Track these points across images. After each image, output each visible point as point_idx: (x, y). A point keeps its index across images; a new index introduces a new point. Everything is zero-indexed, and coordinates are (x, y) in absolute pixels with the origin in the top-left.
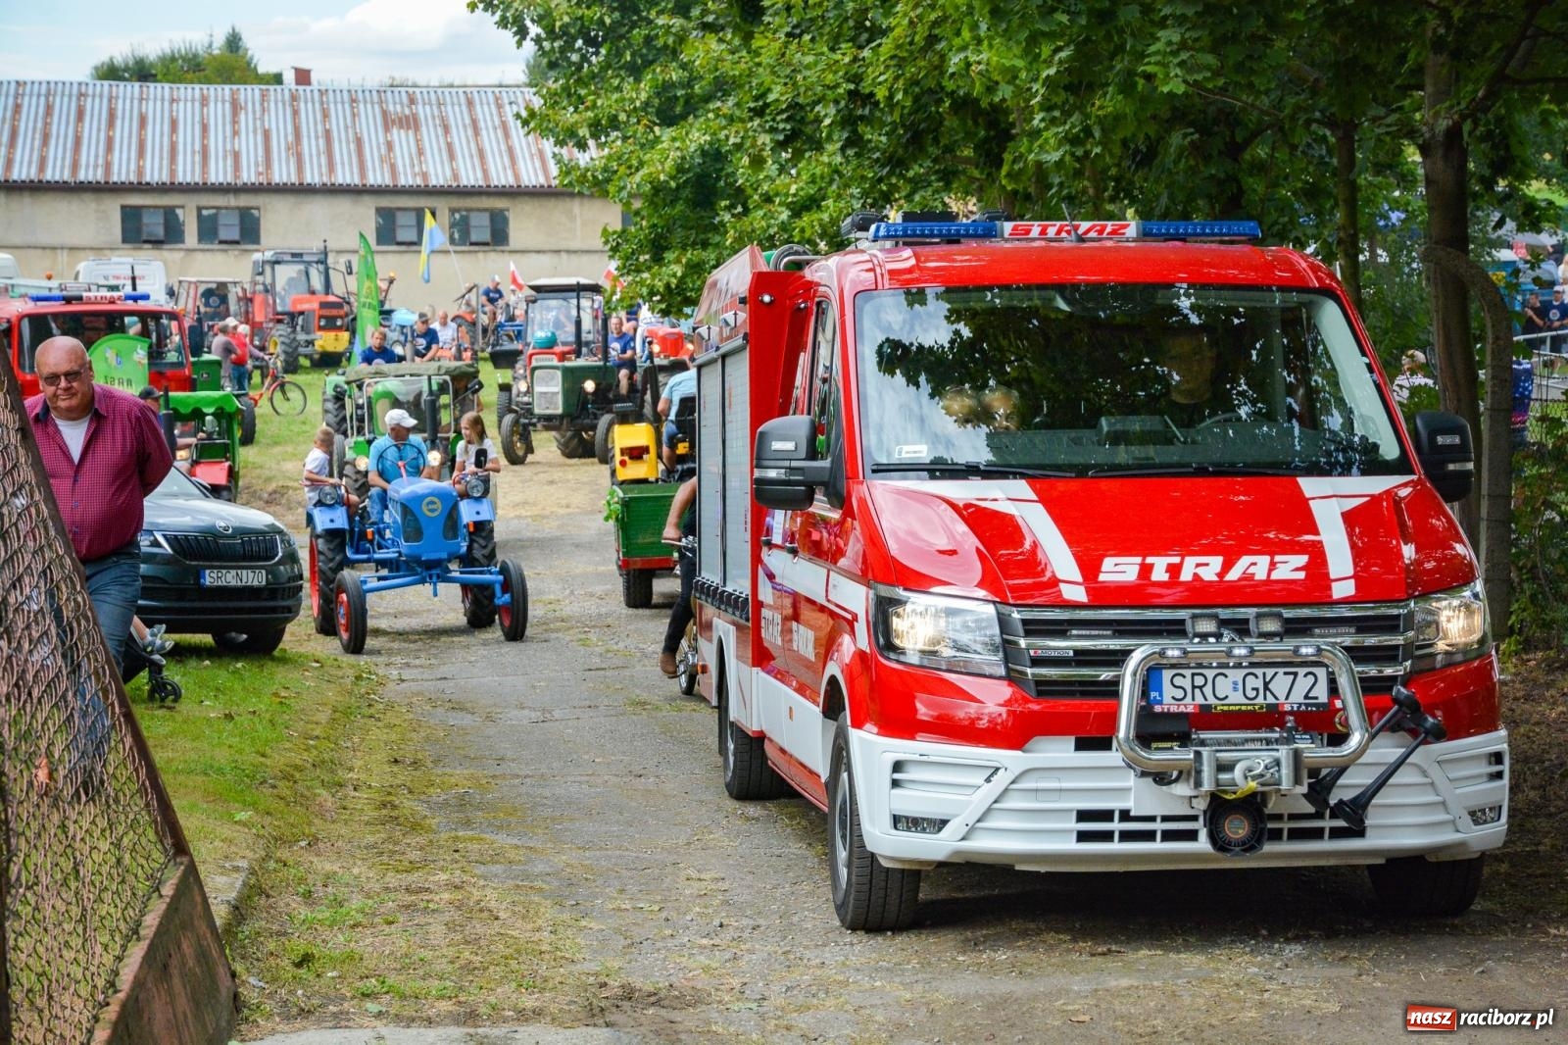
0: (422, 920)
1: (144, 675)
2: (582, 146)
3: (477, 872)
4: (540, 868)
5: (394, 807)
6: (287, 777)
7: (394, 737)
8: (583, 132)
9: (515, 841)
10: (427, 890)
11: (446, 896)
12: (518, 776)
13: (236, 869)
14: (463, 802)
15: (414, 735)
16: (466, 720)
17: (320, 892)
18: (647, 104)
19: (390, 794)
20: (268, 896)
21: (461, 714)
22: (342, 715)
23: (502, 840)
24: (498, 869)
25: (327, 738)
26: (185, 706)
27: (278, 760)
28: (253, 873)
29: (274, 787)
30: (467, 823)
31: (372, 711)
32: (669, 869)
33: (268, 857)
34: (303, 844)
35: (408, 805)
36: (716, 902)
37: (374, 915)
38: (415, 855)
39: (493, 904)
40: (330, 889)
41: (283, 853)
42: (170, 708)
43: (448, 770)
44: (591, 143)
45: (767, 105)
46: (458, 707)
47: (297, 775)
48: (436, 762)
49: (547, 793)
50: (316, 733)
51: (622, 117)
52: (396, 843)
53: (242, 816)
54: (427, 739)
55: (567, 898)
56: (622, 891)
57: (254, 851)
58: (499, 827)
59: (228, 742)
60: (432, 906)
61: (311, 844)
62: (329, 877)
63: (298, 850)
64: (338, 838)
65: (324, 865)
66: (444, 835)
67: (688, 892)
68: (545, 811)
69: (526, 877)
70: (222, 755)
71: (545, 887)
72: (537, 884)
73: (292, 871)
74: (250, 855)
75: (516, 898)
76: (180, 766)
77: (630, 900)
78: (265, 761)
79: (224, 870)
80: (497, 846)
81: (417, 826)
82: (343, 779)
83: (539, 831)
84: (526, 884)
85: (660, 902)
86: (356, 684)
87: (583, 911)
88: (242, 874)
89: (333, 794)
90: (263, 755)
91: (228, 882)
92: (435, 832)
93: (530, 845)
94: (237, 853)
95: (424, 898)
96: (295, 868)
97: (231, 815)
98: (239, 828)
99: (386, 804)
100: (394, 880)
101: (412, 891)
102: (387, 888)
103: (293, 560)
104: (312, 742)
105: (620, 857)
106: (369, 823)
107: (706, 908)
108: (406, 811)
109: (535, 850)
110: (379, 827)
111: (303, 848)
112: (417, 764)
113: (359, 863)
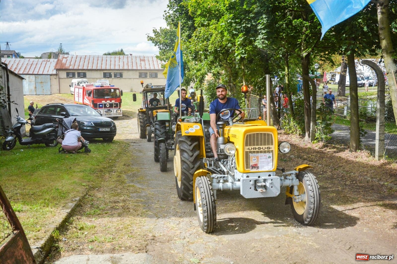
0: (113, 212)
1: (84, 148)
2: (165, 61)
3: (130, 196)
4: (143, 194)
6: (101, 171)
7: (127, 158)
8: (165, 59)
9: (140, 187)
10: (118, 202)
11: (121, 204)
12: (146, 168)
13: (76, 200)
14: (134, 175)
15: (130, 158)
16: (141, 154)
17: (95, 203)
19: (121, 173)
20: (82, 206)
22: (119, 154)
23: (138, 186)
24: (135, 194)
25: (114, 160)
26: (90, 154)
27: (101, 166)
28: (80, 200)
29: (97, 174)
30: (132, 181)
31: (125, 153)
32: (169, 194)
33: (87, 194)
34: (97, 189)
35: (124, 176)
36: (177, 204)
37: (104, 210)
38: (119, 191)
39: (130, 207)
40: (98, 202)
41: (91, 193)
42: (87, 154)
43: (134, 167)
44: (166, 61)
45: (191, 52)
46: (140, 152)
47: (103, 170)
48: (132, 164)
49: (150, 173)
50: (113, 159)
52: (116, 187)
53: (85, 184)
54: (132, 159)
55: (146, 203)
56: (158, 201)
57: (83, 194)
58: (138, 182)
59: (92, 163)
60: (117, 207)
61: (99, 189)
62: (98, 199)
63: (95, 191)
64: (106, 186)
65: (99, 195)
66: (127, 185)
67: (172, 201)
68: (148, 178)
69: (140, 197)
70: (89, 167)
71: (143, 200)
72: (142, 199)
73: (90, 198)
74: (81, 195)
75: (136, 204)
76: (79, 170)
77: (160, 204)
78: (98, 167)
79: (72, 201)
80: (136, 188)
81: (123, 182)
82: (113, 170)
83: (145, 183)
84: (139, 199)
85: (166, 204)
86: (125, 147)
87: (149, 208)
88: (76, 202)
89: (109, 174)
90: (98, 166)
91: (72, 205)
92: (126, 183)
93: (143, 188)
94: (78, 195)
95: (117, 205)
96: (92, 196)
97: (82, 184)
98: (83, 187)
99: (119, 176)
100: (112, 199)
101: (115, 202)
102: (110, 201)
103: (115, 126)
104: (110, 161)
105: (160, 191)
106: (114, 182)
107: (175, 206)
108: (122, 178)
109: (143, 189)
110: (115, 183)
111: (97, 190)
112: (128, 165)
113: (107, 193)
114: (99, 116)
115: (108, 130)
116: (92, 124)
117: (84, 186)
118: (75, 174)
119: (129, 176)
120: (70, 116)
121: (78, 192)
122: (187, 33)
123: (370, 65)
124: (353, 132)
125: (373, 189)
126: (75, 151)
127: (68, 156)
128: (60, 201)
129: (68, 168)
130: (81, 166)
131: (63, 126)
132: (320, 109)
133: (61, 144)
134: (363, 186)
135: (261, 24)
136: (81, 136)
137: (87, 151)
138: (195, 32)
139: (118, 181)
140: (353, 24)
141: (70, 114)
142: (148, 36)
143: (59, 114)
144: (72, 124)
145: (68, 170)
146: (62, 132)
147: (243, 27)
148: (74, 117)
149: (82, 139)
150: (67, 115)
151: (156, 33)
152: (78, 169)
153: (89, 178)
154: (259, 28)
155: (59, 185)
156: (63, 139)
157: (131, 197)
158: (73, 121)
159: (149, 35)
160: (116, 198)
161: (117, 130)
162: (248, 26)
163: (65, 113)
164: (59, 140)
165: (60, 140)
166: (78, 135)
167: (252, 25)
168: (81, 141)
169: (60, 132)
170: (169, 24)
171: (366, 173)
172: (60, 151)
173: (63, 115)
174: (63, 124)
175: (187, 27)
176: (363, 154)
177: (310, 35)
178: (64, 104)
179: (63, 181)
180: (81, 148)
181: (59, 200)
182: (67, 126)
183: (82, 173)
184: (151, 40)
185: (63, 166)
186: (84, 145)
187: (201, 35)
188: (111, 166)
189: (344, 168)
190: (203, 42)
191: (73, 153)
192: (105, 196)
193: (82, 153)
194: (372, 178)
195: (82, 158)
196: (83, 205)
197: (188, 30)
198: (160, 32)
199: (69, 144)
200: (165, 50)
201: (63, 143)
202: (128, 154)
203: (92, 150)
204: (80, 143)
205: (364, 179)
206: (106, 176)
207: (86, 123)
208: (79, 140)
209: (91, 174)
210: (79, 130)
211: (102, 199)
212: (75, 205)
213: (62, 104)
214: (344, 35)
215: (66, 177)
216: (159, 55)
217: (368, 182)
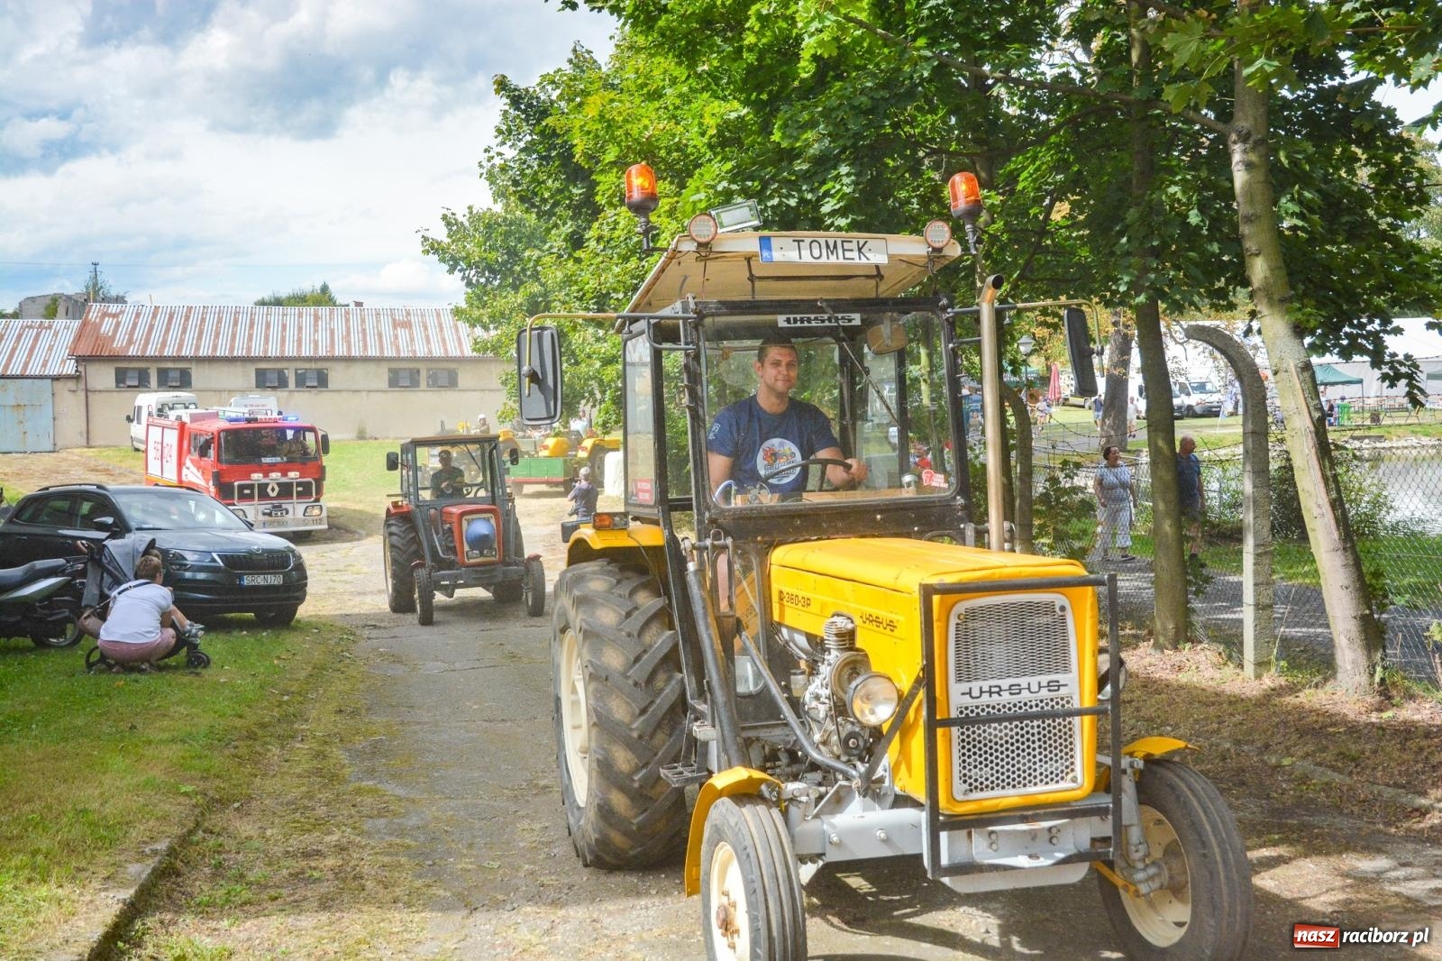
0: (301, 893)
1: (185, 649)
2: (486, 328)
3: (365, 827)
4: (414, 821)
5: (325, 757)
6: (252, 736)
7: (348, 687)
8: (486, 319)
9: (401, 792)
10: (318, 853)
11: (330, 862)
12: (419, 723)
13: (155, 852)
14: (375, 750)
15: (361, 686)
16: (399, 670)
17: (232, 859)
18: (521, 305)
19: (326, 743)
20: (178, 875)
21: (398, 665)
22: (318, 671)
23: (392, 789)
24: (381, 822)
25: (299, 694)
26: (207, 673)
27: (251, 718)
28: (172, 852)
29: (236, 747)
30: (371, 772)
31: (339, 666)
32: (510, 818)
33: (198, 824)
34: (236, 805)
35: (338, 754)
37: (266, 887)
38: (321, 811)
39: (366, 870)
40: (240, 857)
41: (215, 820)
42: (197, 674)
43: (374, 718)
44: (491, 326)
45: (584, 295)
46: (397, 660)
47: (260, 733)
48: (368, 709)
49: (436, 739)
50: (294, 689)
51: (507, 312)
52: (311, 798)
53: (189, 788)
54: (369, 689)
55: (426, 856)
56: (470, 846)
57: (184, 825)
58: (393, 777)
59: (217, 707)
60: (316, 874)
61: (244, 805)
62: (242, 844)
63: (230, 813)
64: (269, 795)
65: (246, 828)
66: (351, 787)
67: (521, 845)
68: (430, 758)
69: (402, 832)
70: (205, 721)
71: (413, 843)
72: (408, 841)
73: (212, 842)
74: (177, 831)
75: (387, 859)
76: (166, 736)
77: (476, 857)
78: (238, 723)
79: (142, 856)
80: (386, 798)
81: (334, 778)
82: (297, 730)
83: (421, 779)
84: (398, 841)
85: (499, 858)
86: (338, 644)
87: (437, 873)
88: (157, 859)
89: (283, 747)
90: (241, 717)
91: (139, 871)
92: (347, 782)
93: (412, 796)
94: (163, 832)
95: (313, 864)
96: (219, 834)
97: (178, 789)
98: (181, 799)
99: (320, 755)
100: (296, 842)
101: (307, 855)
102: (287, 852)
103: (300, 568)
104: (286, 698)
105: (476, 806)
106: (299, 776)
107: (534, 863)
108: (332, 761)
109: (413, 801)
110: (305, 780)
111: (237, 809)
112: (355, 713)
113: (277, 821)
114: (239, 530)
115: (275, 580)
116: (214, 560)
117: (186, 794)
118: (149, 752)
119: (356, 755)
120: (129, 530)
121: (164, 818)
122: (568, 228)
123: (1216, 343)
124: (1165, 576)
125: (1243, 783)
126: (151, 665)
127: (121, 681)
128: (93, 856)
129: (124, 726)
130: (172, 719)
131: (104, 569)
132: (1045, 497)
133: (96, 636)
134: (1209, 771)
135: (832, 196)
136: (173, 607)
137: (197, 661)
138: (596, 225)
139: (318, 772)
140: (1151, 201)
141: (133, 525)
142: (425, 239)
143: (88, 523)
144: (138, 562)
145: (123, 738)
146: (101, 591)
147: (773, 207)
148: (148, 537)
149: (178, 616)
150: (120, 528)
151: (454, 228)
152: (163, 730)
153: (206, 763)
154: (826, 209)
155: (88, 794)
156: (103, 615)
157: (369, 834)
158: (142, 548)
159: (427, 234)
160: (309, 840)
161: (310, 581)
162: (788, 206)
163: (110, 520)
164: (88, 621)
165: (91, 623)
166: (163, 603)
167: (802, 201)
168: (173, 626)
169: (91, 592)
170: (500, 194)
171: (1215, 726)
172: (90, 666)
173: (101, 527)
174: (104, 561)
175: (569, 207)
176: (1201, 657)
177: (1005, 237)
178: (109, 487)
179: (107, 780)
180: (173, 651)
181: (88, 853)
182: (119, 569)
183: (179, 746)
184: (436, 252)
185: (103, 720)
186: (183, 640)
187: (617, 233)
188: (288, 719)
189: (1138, 709)
190: (626, 259)
191: (141, 671)
192: (269, 832)
193: (176, 668)
194: (1238, 742)
195: (175, 689)
196: (184, 870)
197: (572, 218)
198: (467, 224)
199: (124, 635)
200: (485, 285)
201: (102, 632)
202: (352, 672)
203: (214, 658)
204: (171, 631)
205: (1211, 745)
206: (269, 754)
207: (191, 558)
208: (166, 621)
209: (211, 747)
210: (164, 584)
211: (257, 845)
212: (154, 870)
213: (99, 487)
214: (1124, 240)
215: (118, 762)
216: (463, 305)
217: (1224, 759)
